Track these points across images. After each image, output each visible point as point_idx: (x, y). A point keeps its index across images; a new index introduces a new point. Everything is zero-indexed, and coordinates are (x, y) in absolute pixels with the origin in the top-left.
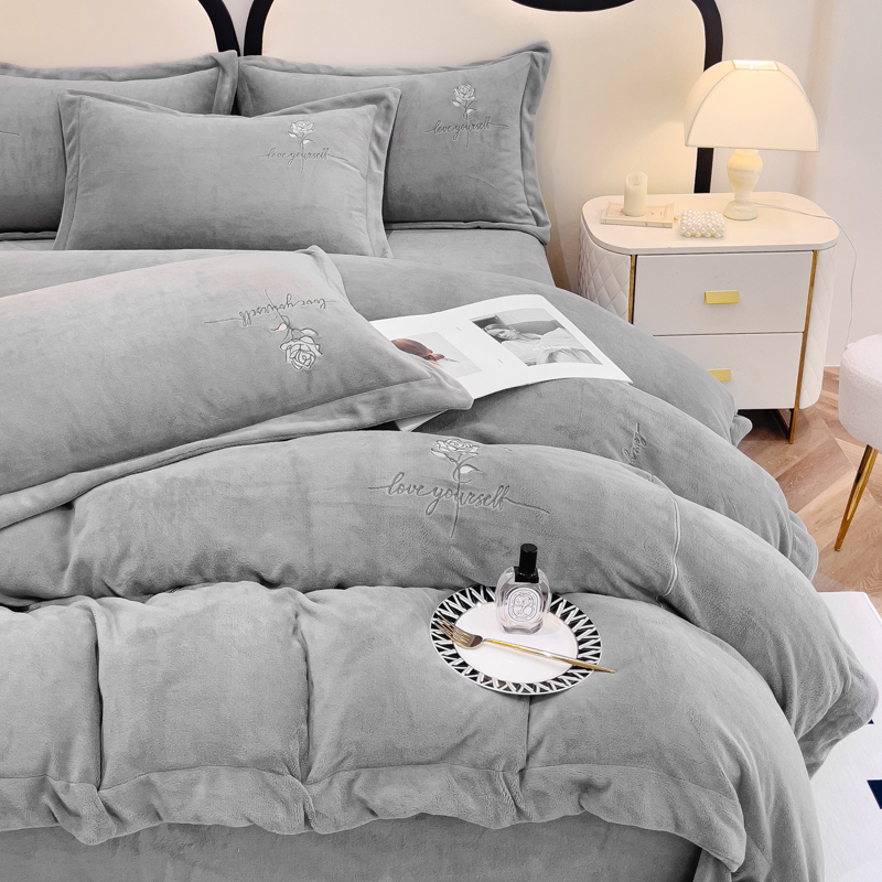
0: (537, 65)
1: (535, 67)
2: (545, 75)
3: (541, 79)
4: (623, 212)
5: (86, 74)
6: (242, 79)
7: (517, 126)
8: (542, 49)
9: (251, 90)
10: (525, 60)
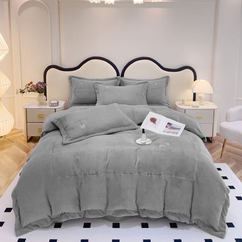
0: (168, 79)
2: (169, 81)
4: (182, 103)
5: (97, 80)
6: (121, 81)
7: (164, 89)
8: (168, 77)
9: (122, 82)
10: (165, 79)
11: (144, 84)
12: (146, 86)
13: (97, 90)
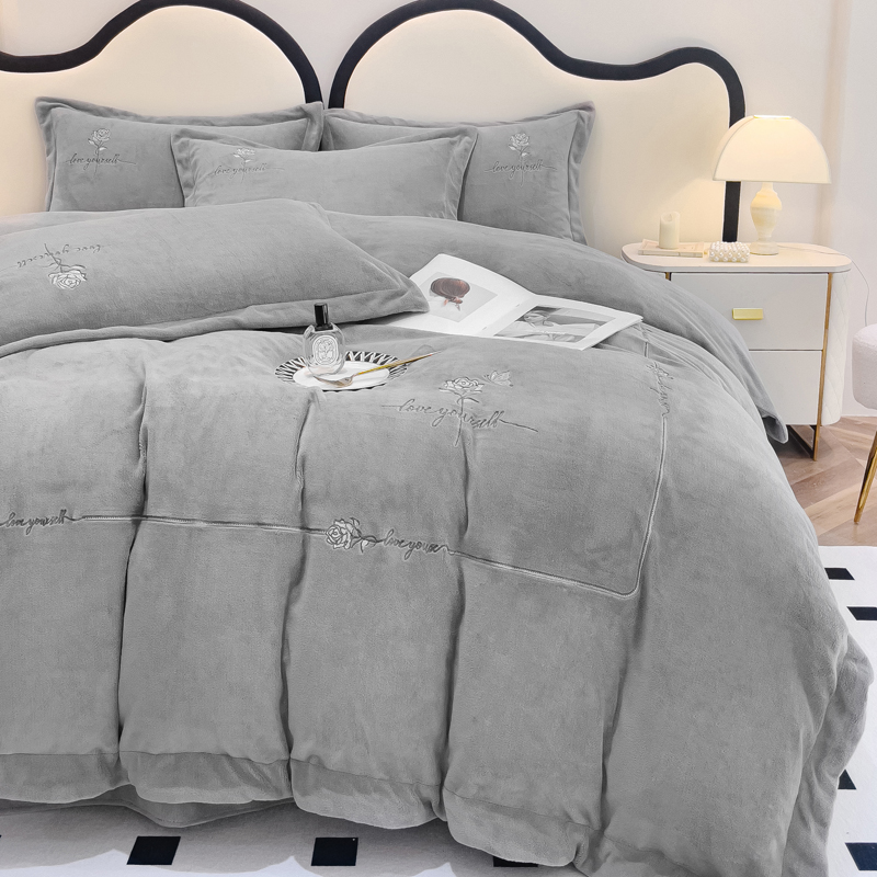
0: (583, 121)
1: (581, 123)
3: (587, 133)
4: (659, 246)
6: (327, 128)
7: (565, 171)
8: (587, 108)
9: (335, 136)
10: (572, 117)
11: (453, 143)
12: (458, 149)
13: (186, 168)
